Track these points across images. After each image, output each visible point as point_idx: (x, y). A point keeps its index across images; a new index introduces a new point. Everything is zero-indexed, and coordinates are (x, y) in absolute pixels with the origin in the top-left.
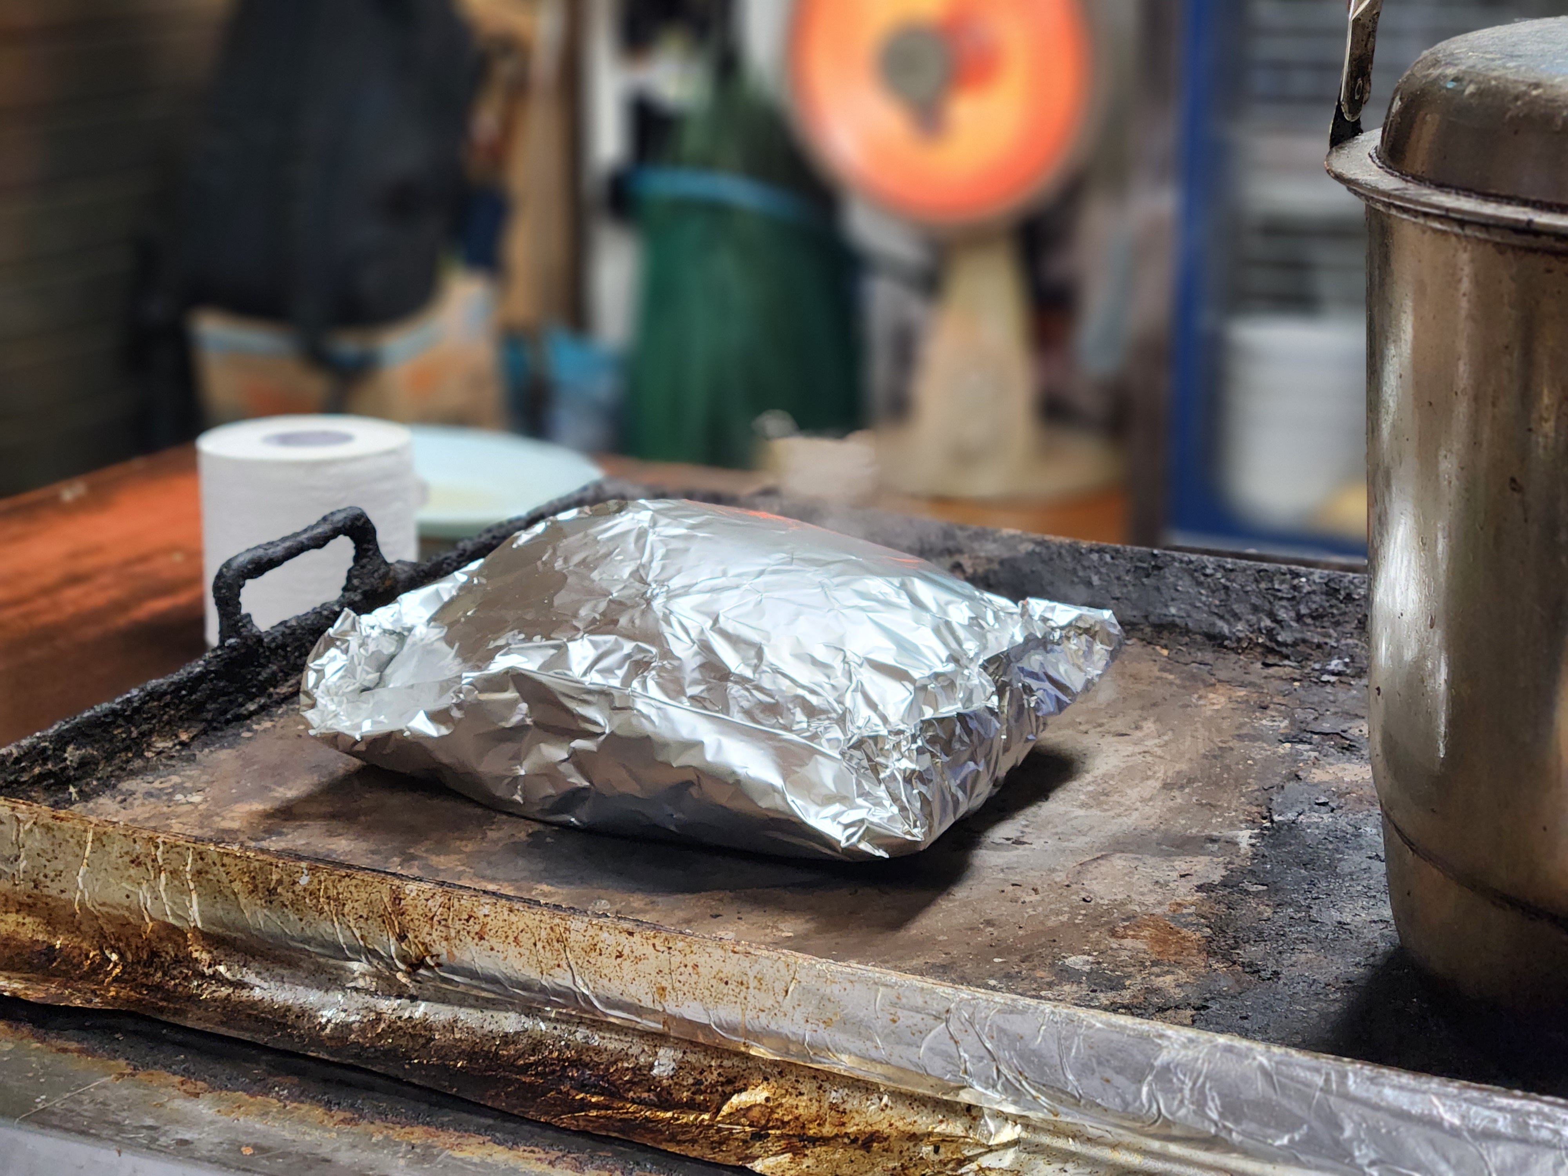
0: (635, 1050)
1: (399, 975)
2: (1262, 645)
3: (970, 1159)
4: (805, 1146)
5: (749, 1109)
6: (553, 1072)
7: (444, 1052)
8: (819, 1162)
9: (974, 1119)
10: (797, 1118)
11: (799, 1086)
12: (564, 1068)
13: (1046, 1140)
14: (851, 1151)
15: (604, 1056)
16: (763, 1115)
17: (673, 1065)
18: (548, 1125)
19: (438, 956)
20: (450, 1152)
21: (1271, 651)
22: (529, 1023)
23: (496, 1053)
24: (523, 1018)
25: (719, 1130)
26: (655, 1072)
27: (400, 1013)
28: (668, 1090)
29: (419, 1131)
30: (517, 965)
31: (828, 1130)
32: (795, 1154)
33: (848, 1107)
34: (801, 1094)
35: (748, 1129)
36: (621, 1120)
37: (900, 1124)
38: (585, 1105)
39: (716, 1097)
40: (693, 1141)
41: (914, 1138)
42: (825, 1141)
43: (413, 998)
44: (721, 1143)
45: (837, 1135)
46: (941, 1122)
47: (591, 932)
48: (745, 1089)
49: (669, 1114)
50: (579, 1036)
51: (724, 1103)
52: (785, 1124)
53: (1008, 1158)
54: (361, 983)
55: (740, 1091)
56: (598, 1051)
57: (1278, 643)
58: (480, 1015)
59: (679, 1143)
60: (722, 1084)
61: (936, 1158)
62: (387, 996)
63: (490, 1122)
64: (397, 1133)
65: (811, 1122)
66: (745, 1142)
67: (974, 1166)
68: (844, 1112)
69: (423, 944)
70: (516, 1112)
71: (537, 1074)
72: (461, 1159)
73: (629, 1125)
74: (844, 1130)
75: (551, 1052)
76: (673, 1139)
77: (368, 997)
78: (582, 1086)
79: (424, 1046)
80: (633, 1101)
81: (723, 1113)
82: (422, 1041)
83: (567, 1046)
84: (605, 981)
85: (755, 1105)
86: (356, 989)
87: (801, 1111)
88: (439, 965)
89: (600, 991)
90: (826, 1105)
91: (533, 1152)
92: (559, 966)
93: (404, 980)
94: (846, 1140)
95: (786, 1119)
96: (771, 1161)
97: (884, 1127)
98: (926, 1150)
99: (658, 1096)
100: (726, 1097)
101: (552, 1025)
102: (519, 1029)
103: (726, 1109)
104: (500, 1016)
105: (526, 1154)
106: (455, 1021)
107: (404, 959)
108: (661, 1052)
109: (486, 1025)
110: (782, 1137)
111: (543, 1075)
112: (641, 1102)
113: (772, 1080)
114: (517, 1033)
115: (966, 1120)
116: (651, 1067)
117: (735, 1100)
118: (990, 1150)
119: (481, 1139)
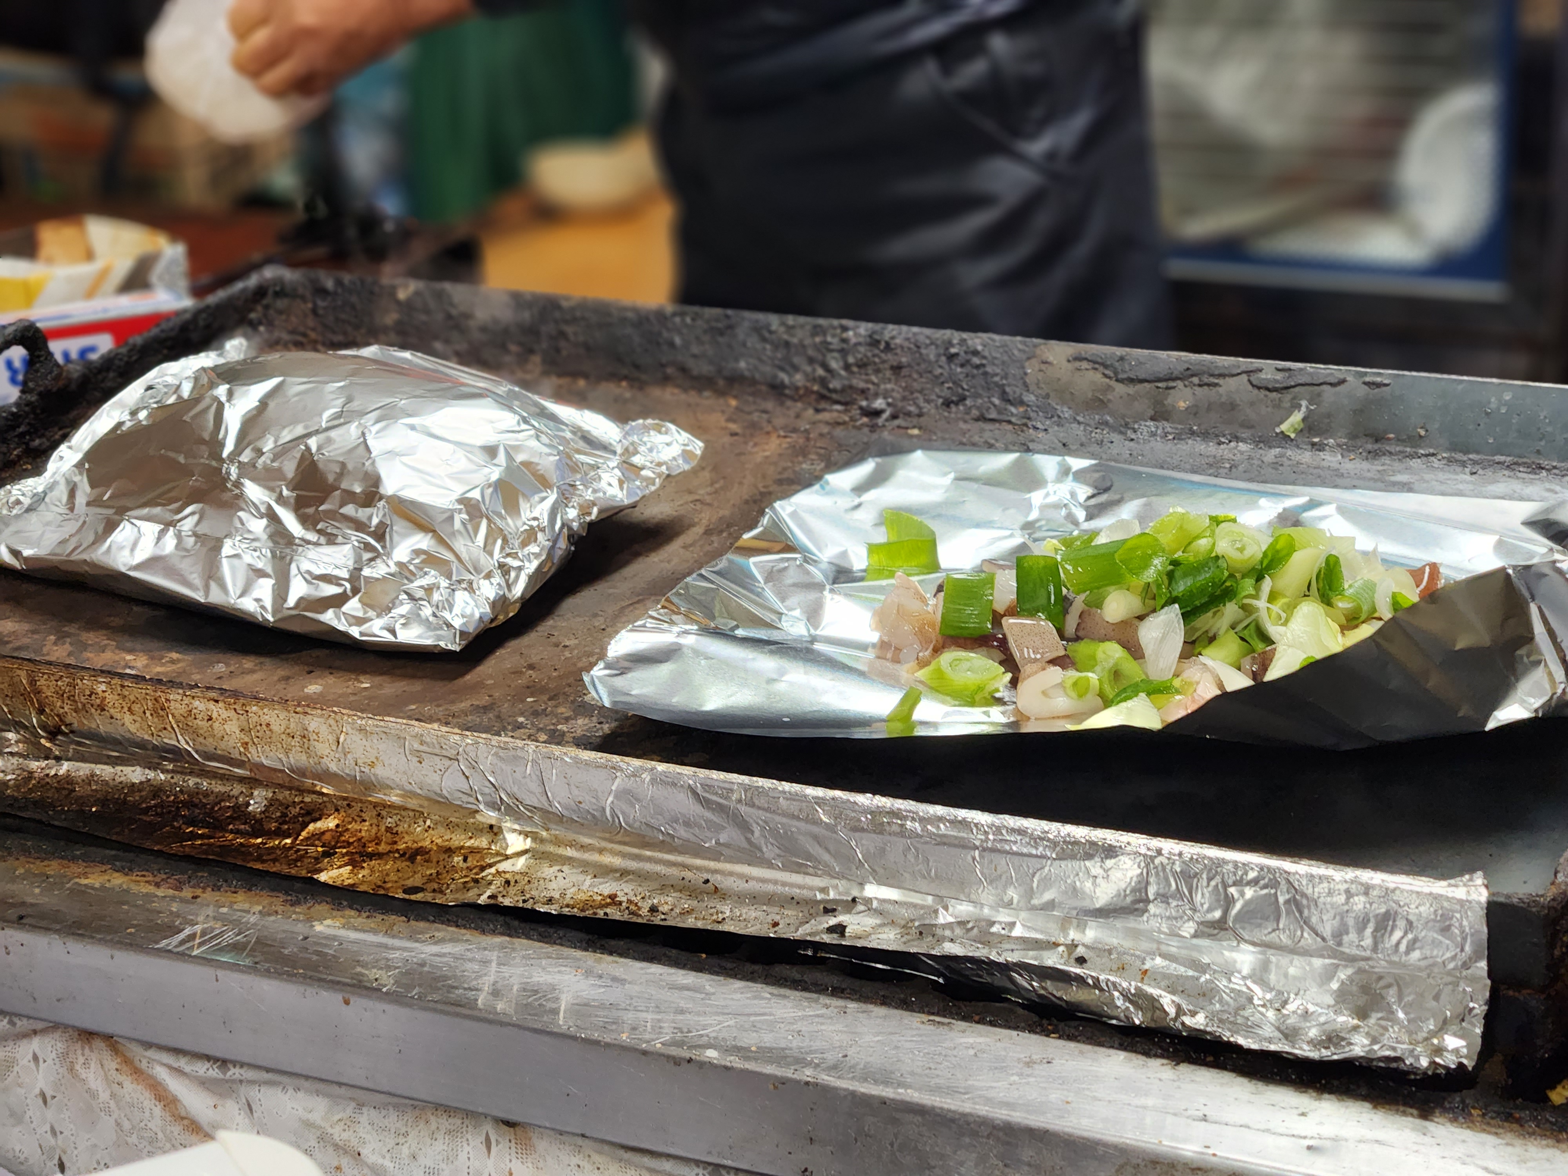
0: (235, 792)
1: (43, 741)
2: (817, 393)
3: (490, 866)
4: (364, 861)
5: (323, 833)
6: (170, 812)
7: (82, 801)
8: (372, 871)
9: (496, 834)
10: (360, 840)
11: (363, 815)
12: (178, 808)
13: (551, 849)
14: (399, 863)
15: (211, 798)
16: (333, 838)
17: (265, 802)
18: (160, 853)
19: (70, 724)
20: (77, 880)
21: (823, 397)
22: (151, 775)
23: (125, 799)
24: (147, 771)
25: (299, 850)
26: (250, 808)
27: (47, 772)
28: (259, 822)
29: (55, 864)
30: (133, 728)
31: (383, 848)
32: (354, 867)
33: (400, 829)
34: (364, 821)
35: (320, 849)
36: (220, 846)
37: (439, 841)
38: (193, 836)
39: (298, 826)
40: (275, 860)
41: (449, 851)
42: (379, 856)
43: (58, 759)
44: (296, 860)
45: (390, 852)
46: (471, 838)
47: (187, 700)
48: (320, 819)
49: (259, 840)
50: (191, 783)
51: (302, 830)
52: (349, 844)
53: (521, 863)
54: (15, 749)
55: (315, 820)
56: (206, 794)
57: (830, 390)
58: (112, 770)
59: (263, 862)
60: (303, 815)
61: (465, 865)
62: (37, 759)
63: (113, 852)
64: (37, 867)
65: (370, 842)
66: (316, 859)
67: (493, 870)
68: (397, 833)
69: (58, 716)
70: (135, 844)
71: (157, 814)
72: (85, 885)
73: (227, 849)
74: (396, 847)
75: (168, 797)
76: (259, 859)
77: (21, 760)
78: (192, 822)
79: (67, 796)
80: (231, 832)
81: (301, 838)
82: (65, 792)
83: (181, 791)
84: (201, 739)
85: (328, 830)
86: (11, 754)
87: (363, 834)
88: (72, 732)
89: (200, 748)
90: (383, 829)
91: (144, 876)
92: (165, 729)
93: (48, 745)
94: (397, 855)
95: (351, 840)
96: (334, 873)
97: (427, 843)
98: (457, 859)
99: (252, 826)
100: (305, 825)
101: (169, 776)
102: (144, 779)
103: (304, 834)
104: (128, 770)
105: (138, 878)
106: (92, 776)
107: (44, 727)
108: (256, 793)
109: (117, 777)
110: (347, 854)
111: (161, 815)
112: (237, 832)
113: (342, 811)
114: (141, 783)
115: (490, 837)
116: (248, 804)
117: (311, 827)
118: (507, 857)
119: (104, 868)
